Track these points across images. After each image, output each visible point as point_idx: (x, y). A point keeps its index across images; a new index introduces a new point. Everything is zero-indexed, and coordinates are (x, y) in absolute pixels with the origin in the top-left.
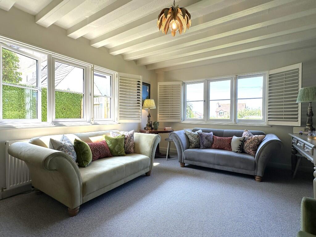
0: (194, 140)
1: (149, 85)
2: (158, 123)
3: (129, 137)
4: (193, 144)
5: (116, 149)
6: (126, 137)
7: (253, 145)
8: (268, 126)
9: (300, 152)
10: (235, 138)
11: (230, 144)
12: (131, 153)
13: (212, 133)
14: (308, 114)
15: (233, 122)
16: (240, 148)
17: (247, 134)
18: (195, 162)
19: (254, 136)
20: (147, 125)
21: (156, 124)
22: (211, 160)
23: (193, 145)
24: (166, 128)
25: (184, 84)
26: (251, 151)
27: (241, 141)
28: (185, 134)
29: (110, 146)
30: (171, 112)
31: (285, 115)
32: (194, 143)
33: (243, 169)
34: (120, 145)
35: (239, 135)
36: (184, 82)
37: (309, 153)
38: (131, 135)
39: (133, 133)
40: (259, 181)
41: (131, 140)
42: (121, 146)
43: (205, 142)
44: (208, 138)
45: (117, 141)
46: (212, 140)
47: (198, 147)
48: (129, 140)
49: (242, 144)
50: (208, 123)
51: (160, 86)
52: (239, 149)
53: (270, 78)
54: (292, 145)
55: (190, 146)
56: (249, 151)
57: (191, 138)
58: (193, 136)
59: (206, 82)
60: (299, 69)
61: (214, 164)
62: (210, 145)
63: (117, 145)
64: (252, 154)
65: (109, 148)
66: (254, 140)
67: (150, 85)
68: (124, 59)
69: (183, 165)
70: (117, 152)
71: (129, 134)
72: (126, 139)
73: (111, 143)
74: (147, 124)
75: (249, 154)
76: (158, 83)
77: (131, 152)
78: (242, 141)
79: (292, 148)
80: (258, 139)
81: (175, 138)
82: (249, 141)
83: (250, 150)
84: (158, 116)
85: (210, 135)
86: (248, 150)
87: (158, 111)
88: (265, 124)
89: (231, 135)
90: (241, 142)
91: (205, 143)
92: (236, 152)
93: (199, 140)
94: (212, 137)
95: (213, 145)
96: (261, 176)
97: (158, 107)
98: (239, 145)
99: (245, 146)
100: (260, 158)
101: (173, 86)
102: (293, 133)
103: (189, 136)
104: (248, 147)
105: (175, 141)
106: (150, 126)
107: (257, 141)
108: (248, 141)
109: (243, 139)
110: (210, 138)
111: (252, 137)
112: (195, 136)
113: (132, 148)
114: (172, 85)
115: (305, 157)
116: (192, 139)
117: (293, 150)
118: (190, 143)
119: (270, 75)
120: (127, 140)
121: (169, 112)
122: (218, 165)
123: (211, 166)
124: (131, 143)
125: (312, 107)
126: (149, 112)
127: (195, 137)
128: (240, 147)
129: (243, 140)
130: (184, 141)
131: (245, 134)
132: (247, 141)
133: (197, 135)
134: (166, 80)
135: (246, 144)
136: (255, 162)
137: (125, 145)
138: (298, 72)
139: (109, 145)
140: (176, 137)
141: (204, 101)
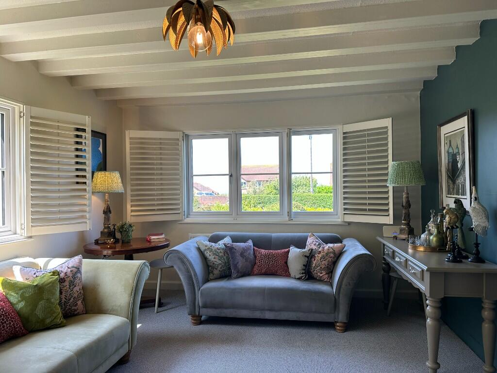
0: (218, 261)
1: (103, 136)
2: (130, 226)
3: (71, 275)
4: (216, 269)
5: (39, 313)
6: (62, 275)
7: (326, 262)
8: (344, 224)
9: (398, 271)
10: (294, 251)
11: (286, 263)
12: (76, 315)
13: (250, 243)
14: (404, 204)
15: (285, 218)
16: (304, 270)
17: (314, 243)
18: (225, 311)
19: (328, 246)
20: (102, 232)
21: (124, 229)
22: (258, 301)
23: (216, 272)
24: (153, 237)
25: (187, 138)
26: (323, 275)
27: (305, 256)
28: (199, 249)
29: (21, 305)
30: (158, 200)
31: (370, 204)
32: (219, 269)
33: (315, 312)
34: (48, 300)
35: (301, 243)
36: (187, 132)
37: (417, 277)
38: (75, 270)
39: (80, 262)
40: (341, 330)
41: (77, 281)
42: (52, 303)
43: (241, 263)
44: (245, 254)
45: (39, 292)
46: (252, 257)
47: (226, 275)
48: (72, 284)
49: (307, 262)
50: (240, 220)
51: (131, 138)
52: (304, 272)
53: (344, 138)
54: (384, 258)
55: (209, 273)
56: (321, 275)
57: (211, 257)
58: (215, 253)
59: (233, 136)
60: (389, 128)
61: (262, 310)
62: (250, 270)
63: (42, 302)
64: (325, 280)
65: (18, 313)
66: (327, 254)
67: (105, 135)
68: (41, 72)
69: (198, 320)
70: (43, 321)
71: (70, 266)
72: (62, 281)
73: (23, 298)
74: (102, 230)
75: (320, 281)
76: (127, 132)
77: (76, 313)
78: (308, 257)
79: (384, 263)
80: (334, 252)
81: (178, 262)
82: (320, 256)
83: (321, 273)
84: (129, 208)
85: (248, 248)
86: (319, 274)
87: (129, 198)
88: (339, 220)
89: (286, 243)
90: (307, 259)
91: (240, 265)
92: (299, 279)
93: (228, 259)
94: (252, 252)
95: (256, 266)
96: (345, 321)
97: (129, 188)
98: (304, 265)
99: (314, 265)
100: (342, 290)
101: (161, 142)
102: (382, 237)
103: (208, 254)
104: (319, 268)
105: (180, 269)
106: (111, 234)
107: (332, 255)
108: (318, 257)
109: (310, 252)
110: (249, 254)
111: (323, 248)
112: (219, 251)
113: (79, 302)
114: (160, 139)
115: (409, 281)
116: (213, 259)
117: (384, 266)
118: (210, 268)
119: (344, 133)
120: (67, 283)
121: (153, 200)
122: (271, 310)
123: (258, 315)
124: (77, 288)
125: (408, 194)
126: (106, 201)
127: (220, 254)
128: (304, 268)
129: (310, 254)
130: (198, 266)
131: (312, 243)
132: (316, 255)
133: (223, 249)
134: (143, 127)
135: (314, 262)
136: (335, 299)
137: (61, 299)
138: (386, 133)
139: (17, 303)
140: (182, 259)
141: (231, 176)
